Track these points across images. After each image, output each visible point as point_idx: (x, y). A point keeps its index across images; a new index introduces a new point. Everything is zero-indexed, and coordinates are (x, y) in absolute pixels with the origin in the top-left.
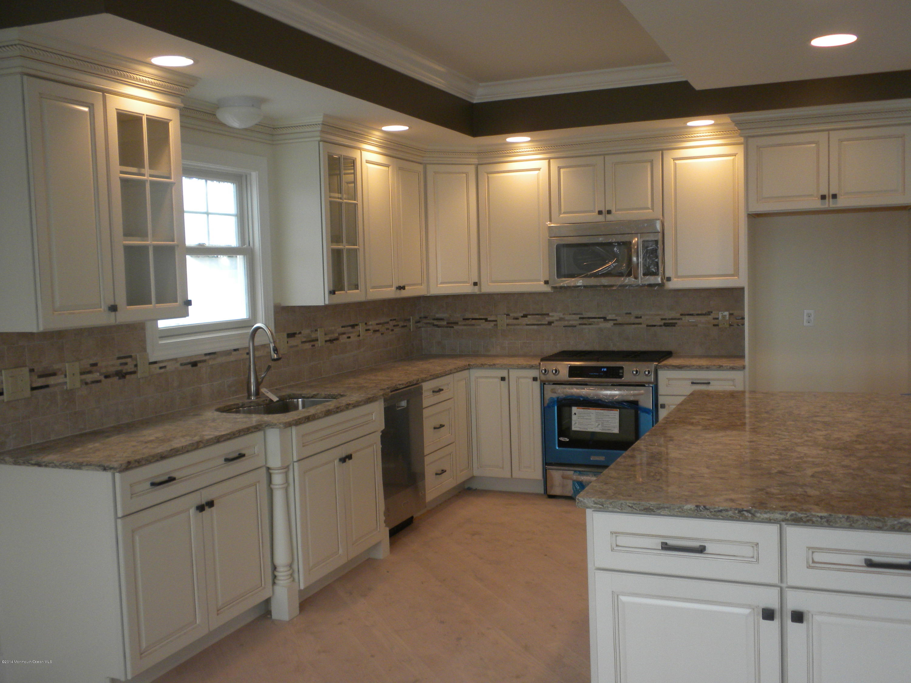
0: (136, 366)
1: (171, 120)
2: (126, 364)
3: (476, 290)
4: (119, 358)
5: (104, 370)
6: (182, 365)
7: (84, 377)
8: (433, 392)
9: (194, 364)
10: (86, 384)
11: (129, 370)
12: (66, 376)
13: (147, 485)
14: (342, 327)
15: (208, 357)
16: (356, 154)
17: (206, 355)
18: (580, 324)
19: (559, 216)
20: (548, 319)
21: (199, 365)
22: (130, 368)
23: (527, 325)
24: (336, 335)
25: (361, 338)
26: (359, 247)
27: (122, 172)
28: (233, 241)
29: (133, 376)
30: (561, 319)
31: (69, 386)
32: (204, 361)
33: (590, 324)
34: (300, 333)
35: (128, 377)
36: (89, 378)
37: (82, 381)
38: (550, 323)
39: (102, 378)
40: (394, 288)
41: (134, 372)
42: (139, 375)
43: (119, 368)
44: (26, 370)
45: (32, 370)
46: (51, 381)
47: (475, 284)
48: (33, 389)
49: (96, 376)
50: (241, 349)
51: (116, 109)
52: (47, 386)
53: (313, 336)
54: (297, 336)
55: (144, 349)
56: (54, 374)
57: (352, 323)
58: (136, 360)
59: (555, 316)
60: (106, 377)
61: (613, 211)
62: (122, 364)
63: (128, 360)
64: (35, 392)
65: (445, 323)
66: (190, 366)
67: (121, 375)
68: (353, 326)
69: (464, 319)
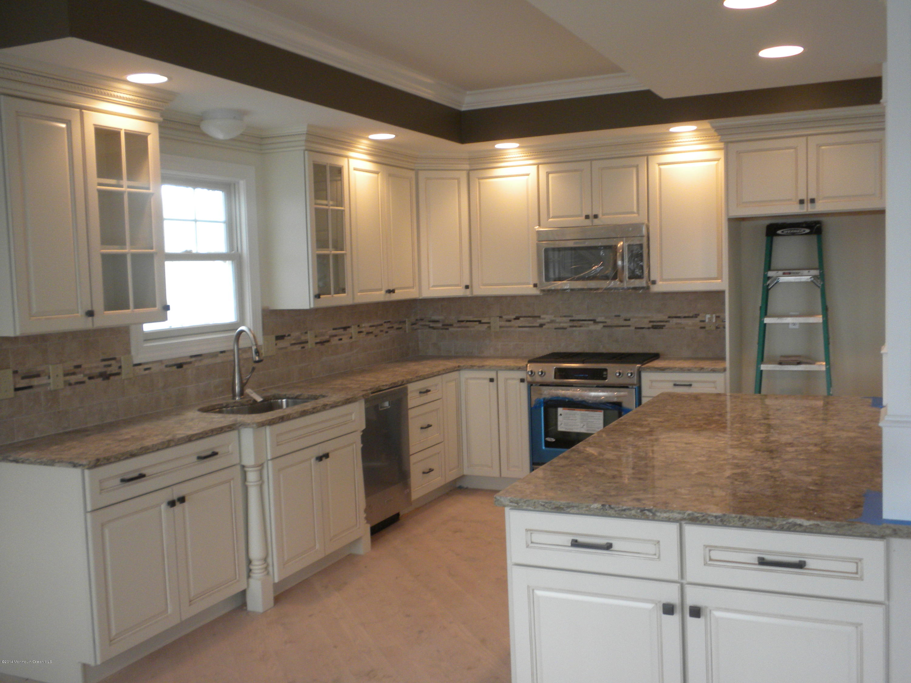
0: (120, 367)
1: (150, 134)
2: (110, 366)
3: (468, 293)
4: (104, 360)
5: (87, 372)
6: (167, 366)
7: (68, 378)
8: (421, 393)
9: (180, 366)
10: (70, 384)
11: (114, 372)
12: (49, 377)
13: (117, 481)
14: (334, 329)
15: (193, 359)
16: (343, 162)
17: (192, 357)
18: (571, 327)
19: (548, 220)
20: (540, 321)
21: (185, 367)
22: (114, 369)
23: (519, 327)
24: (327, 337)
25: (353, 339)
26: (346, 251)
27: (100, 184)
28: (222, 248)
29: (117, 377)
30: (552, 322)
31: (52, 387)
32: (190, 363)
33: (580, 326)
34: (289, 335)
35: (112, 378)
36: (73, 379)
37: (65, 382)
38: (541, 326)
39: (86, 379)
40: (383, 292)
41: (118, 374)
42: (123, 376)
43: (103, 370)
44: (10, 372)
45: (15, 372)
46: (35, 382)
47: (467, 287)
48: (17, 389)
49: (80, 377)
50: (228, 351)
51: (94, 125)
52: (30, 387)
53: (303, 338)
54: (286, 338)
55: (128, 351)
56: (38, 375)
57: (344, 325)
58: (120, 361)
59: (546, 318)
60: (90, 378)
61: (600, 216)
62: (106, 366)
63: (112, 362)
64: (20, 393)
65: (439, 325)
66: (174, 368)
67: (105, 376)
68: (345, 328)
69: (459, 321)
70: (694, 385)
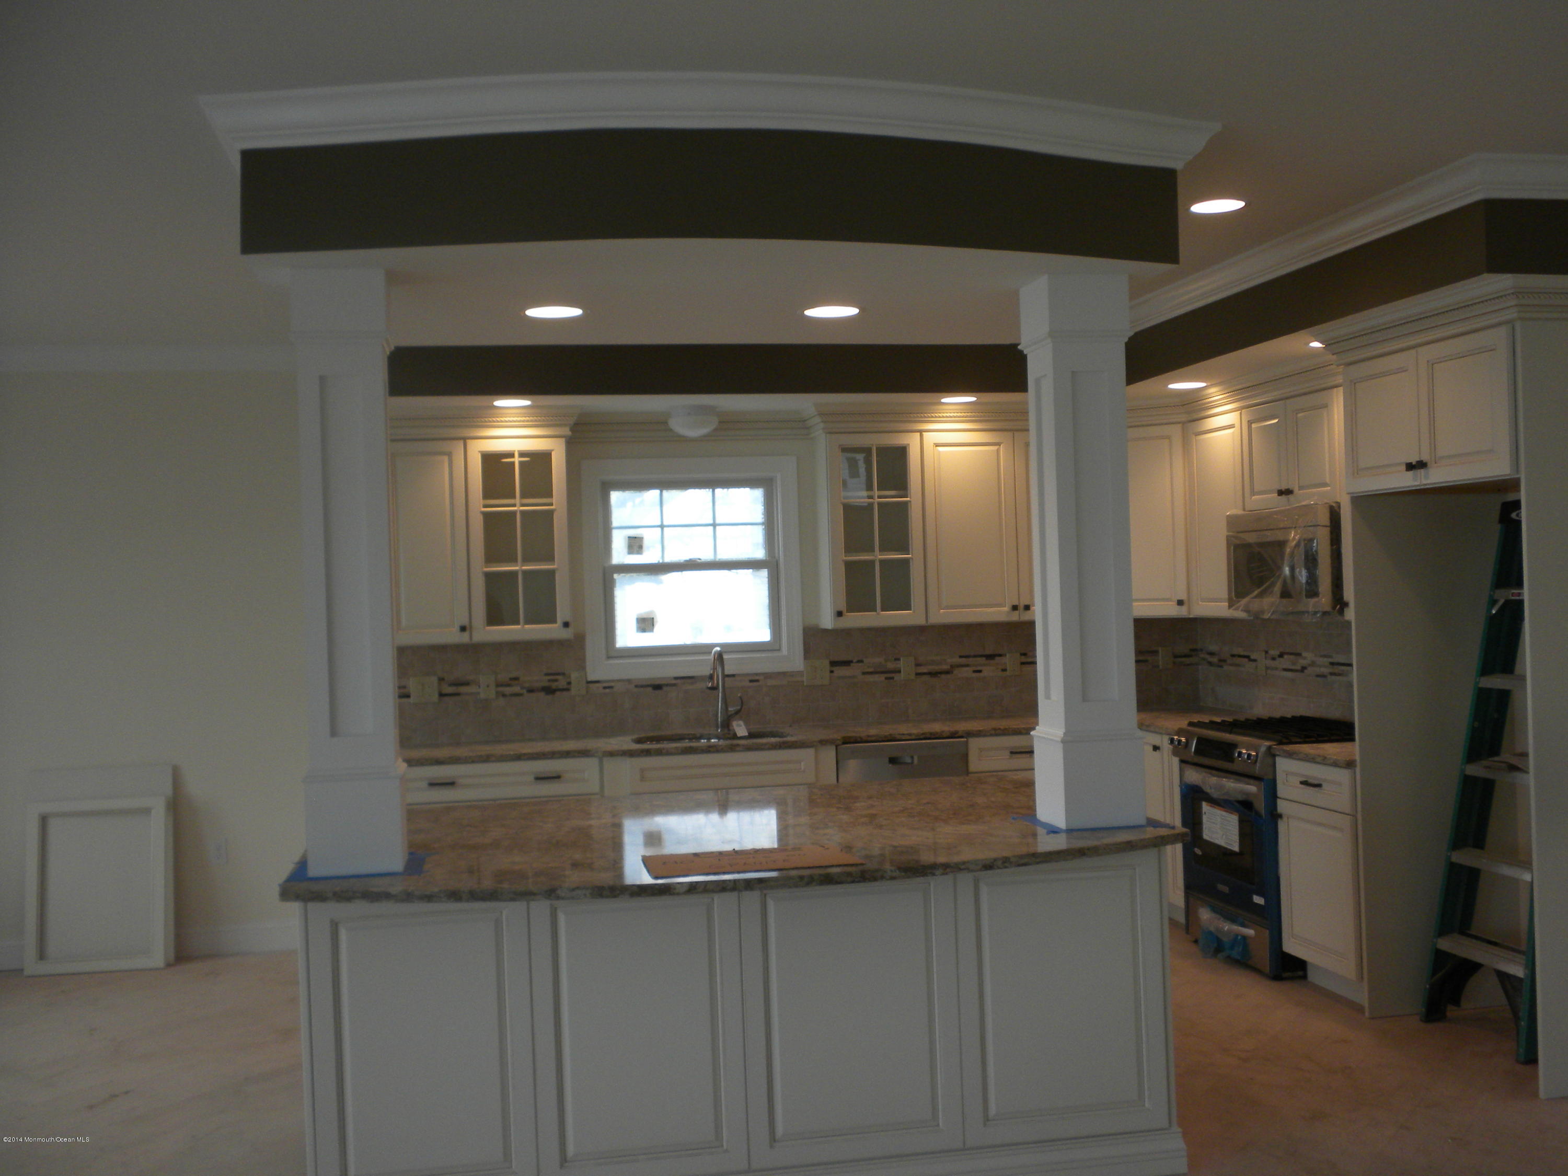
0: (569, 683)
1: (553, 450)
2: (556, 680)
3: (1182, 612)
4: (547, 674)
5: (527, 685)
6: (636, 686)
7: (501, 689)
8: (1012, 753)
9: (657, 687)
10: (504, 695)
11: (561, 687)
12: (479, 687)
14: (961, 657)
15: (678, 681)
16: (912, 442)
17: (676, 678)
18: (1332, 674)
19: (1251, 498)
20: (1302, 662)
21: (665, 689)
22: (562, 683)
23: (1285, 670)
24: (945, 667)
25: (1008, 673)
26: (915, 555)
27: (485, 506)
29: (565, 693)
30: (1313, 664)
31: (482, 696)
32: (674, 685)
33: (1339, 675)
34: (861, 661)
35: (558, 693)
36: (507, 690)
37: (497, 692)
38: (1303, 669)
39: (524, 691)
40: (1006, 609)
41: (568, 690)
42: (574, 691)
43: (546, 684)
44: (434, 680)
45: (441, 680)
46: (462, 689)
47: (1180, 603)
48: (441, 695)
49: (516, 689)
50: (739, 675)
51: (480, 452)
52: (457, 694)
53: (891, 666)
54: (852, 664)
55: (582, 667)
56: (467, 684)
57: (988, 652)
58: (570, 677)
59: (1309, 656)
60: (531, 691)
62: (549, 681)
63: (560, 677)
64: (446, 699)
65: (1215, 660)
66: (650, 689)
67: (549, 691)
68: (990, 657)
69: (1233, 656)
70: (1324, 785)
